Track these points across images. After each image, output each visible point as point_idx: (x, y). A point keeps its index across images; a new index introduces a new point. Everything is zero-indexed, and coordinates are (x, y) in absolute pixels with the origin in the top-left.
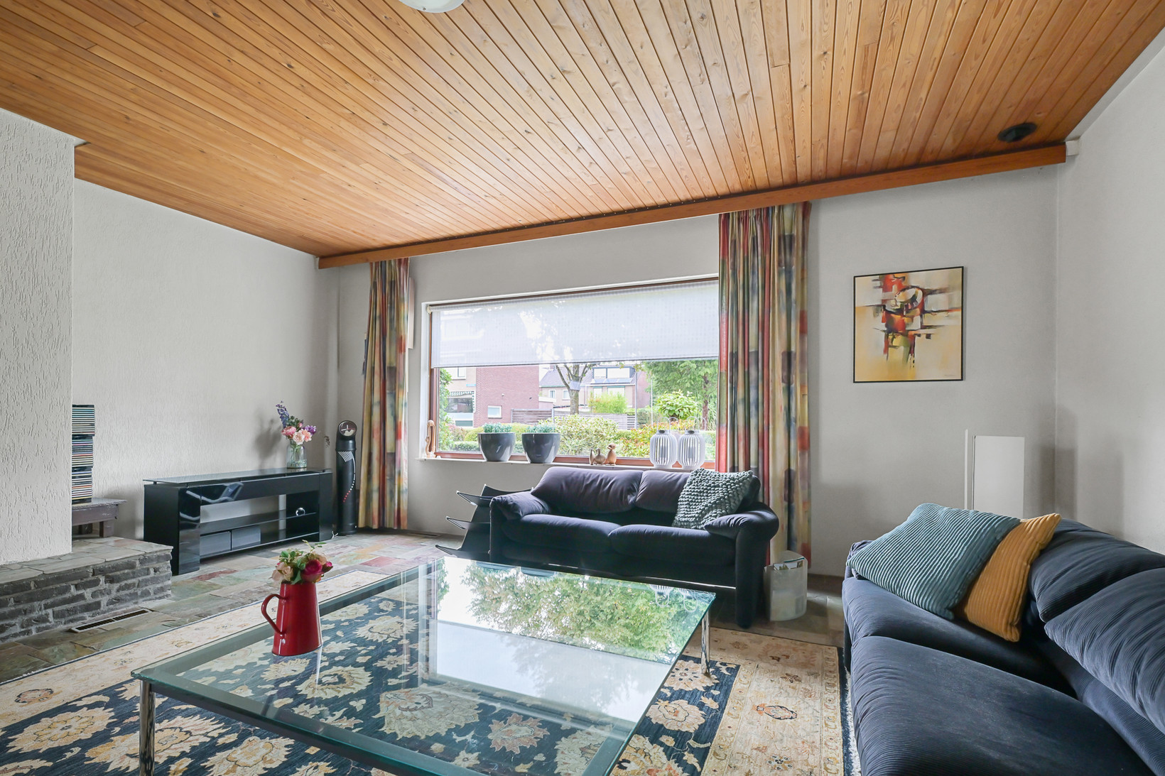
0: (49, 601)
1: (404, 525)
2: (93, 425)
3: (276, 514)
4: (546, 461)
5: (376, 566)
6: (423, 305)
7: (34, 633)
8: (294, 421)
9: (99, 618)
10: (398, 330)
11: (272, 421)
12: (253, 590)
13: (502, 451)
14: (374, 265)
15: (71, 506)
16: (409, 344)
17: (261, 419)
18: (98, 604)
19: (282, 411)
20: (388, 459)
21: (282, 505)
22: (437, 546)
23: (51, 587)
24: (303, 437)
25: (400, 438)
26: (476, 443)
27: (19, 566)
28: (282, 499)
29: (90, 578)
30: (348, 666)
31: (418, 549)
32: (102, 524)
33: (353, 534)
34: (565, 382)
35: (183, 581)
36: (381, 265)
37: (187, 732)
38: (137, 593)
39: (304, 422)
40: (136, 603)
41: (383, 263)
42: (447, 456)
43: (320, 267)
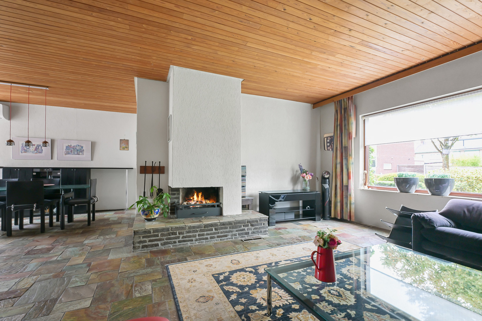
0: (237, 229)
1: (353, 219)
2: (246, 172)
3: (298, 208)
4: (444, 194)
5: (343, 237)
6: (360, 116)
7: (234, 239)
8: (305, 171)
9: (249, 238)
10: (348, 130)
11: (297, 171)
12: (294, 238)
13: (410, 187)
14: (336, 102)
15: (241, 198)
16: (354, 136)
17: (293, 170)
18: (249, 233)
19: (301, 167)
20: (344, 188)
21: (301, 204)
22: (376, 234)
23: (237, 225)
24: (309, 177)
25: (350, 179)
26: (393, 182)
27: (230, 216)
28: (301, 202)
29: (247, 224)
30: (342, 288)
31: (362, 232)
32: (248, 205)
33: (329, 220)
34: (438, 149)
35: (271, 229)
36: (340, 102)
37: (280, 296)
38: (258, 231)
39: (308, 171)
40: (258, 235)
41: (341, 101)
42: (374, 188)
43: (313, 108)
